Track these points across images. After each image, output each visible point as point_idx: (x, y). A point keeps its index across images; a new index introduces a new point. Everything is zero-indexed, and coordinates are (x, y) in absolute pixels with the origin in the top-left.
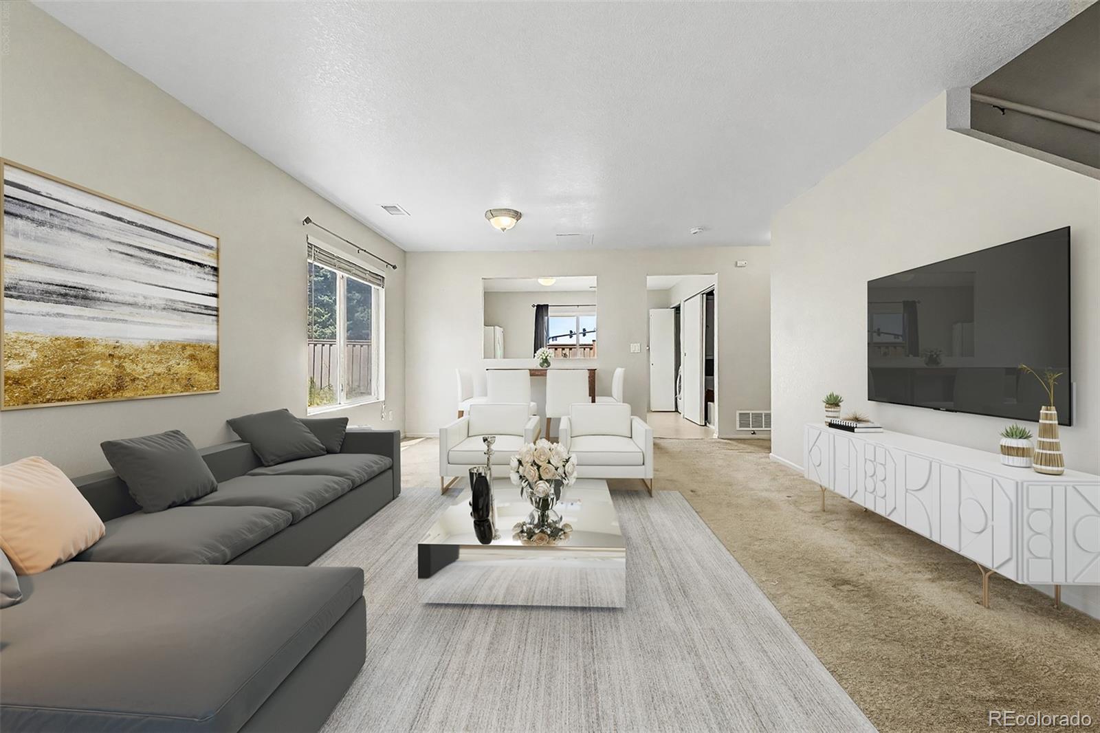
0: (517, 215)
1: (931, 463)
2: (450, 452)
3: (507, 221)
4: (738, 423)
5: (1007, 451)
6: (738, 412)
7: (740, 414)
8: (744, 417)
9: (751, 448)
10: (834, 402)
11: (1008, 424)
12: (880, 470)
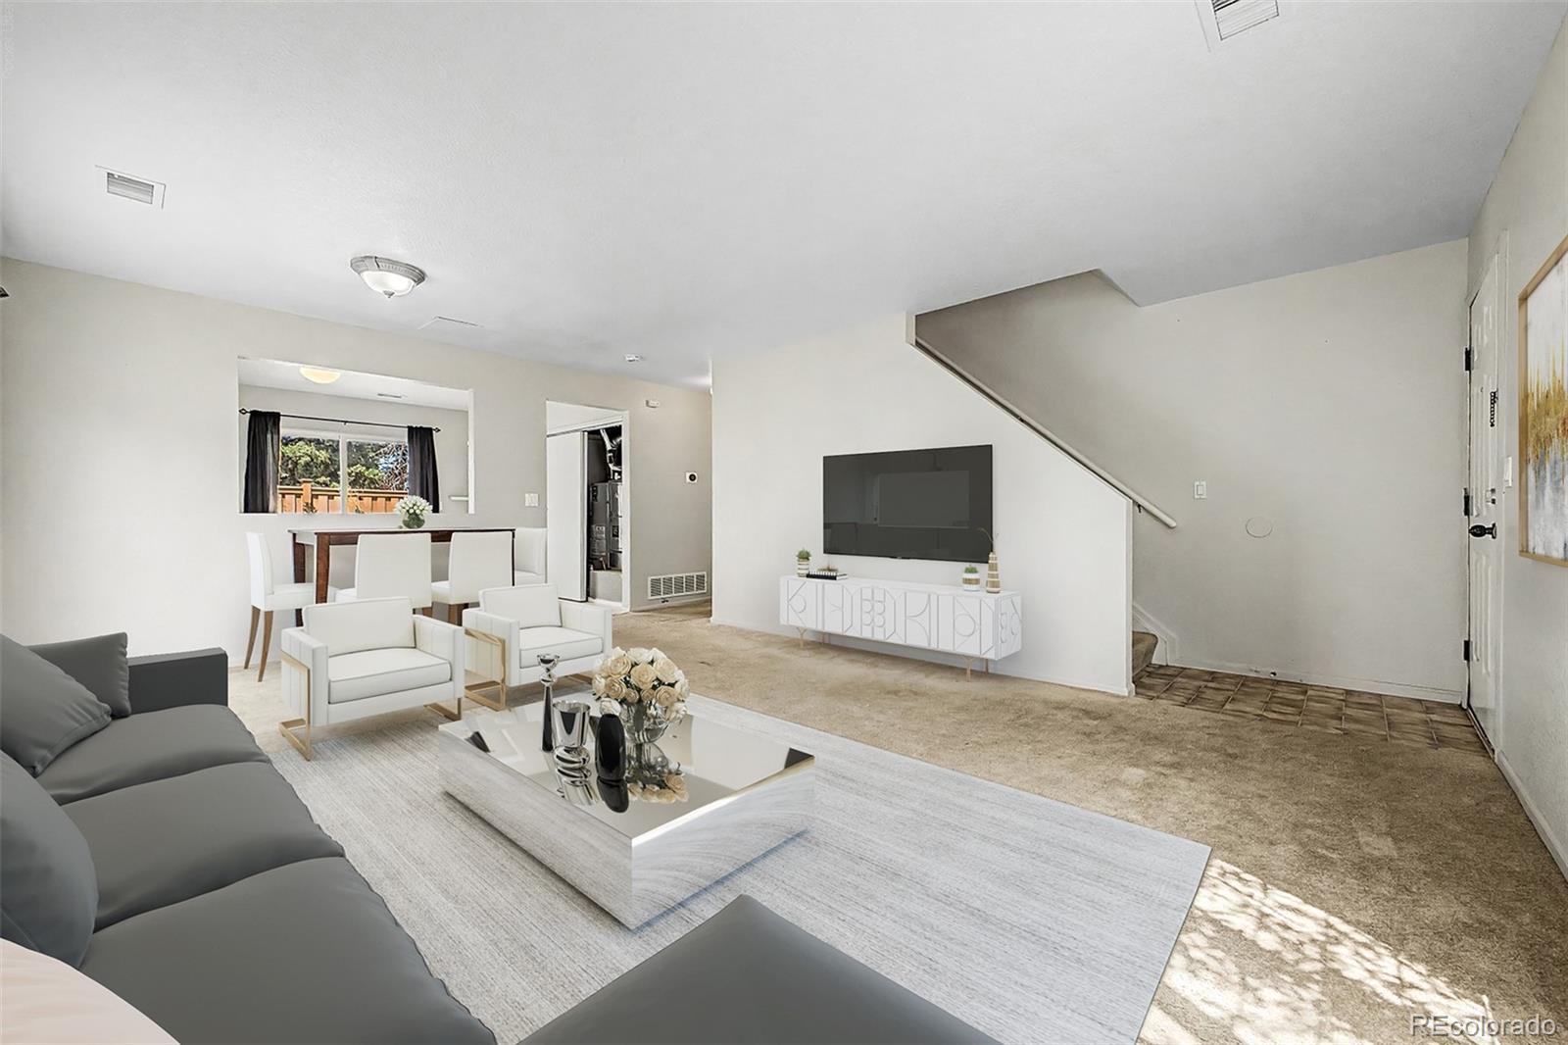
0: (420, 277)
1: (929, 596)
2: (332, 684)
3: (400, 283)
4: (649, 590)
5: (968, 581)
6: (650, 579)
7: (652, 580)
8: (655, 583)
9: (678, 617)
10: (804, 556)
11: (967, 565)
12: (879, 607)
